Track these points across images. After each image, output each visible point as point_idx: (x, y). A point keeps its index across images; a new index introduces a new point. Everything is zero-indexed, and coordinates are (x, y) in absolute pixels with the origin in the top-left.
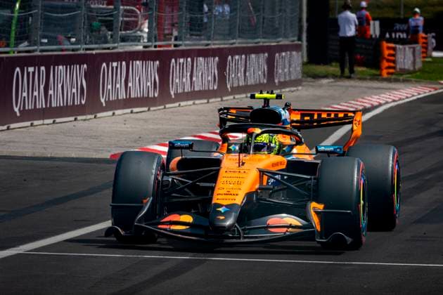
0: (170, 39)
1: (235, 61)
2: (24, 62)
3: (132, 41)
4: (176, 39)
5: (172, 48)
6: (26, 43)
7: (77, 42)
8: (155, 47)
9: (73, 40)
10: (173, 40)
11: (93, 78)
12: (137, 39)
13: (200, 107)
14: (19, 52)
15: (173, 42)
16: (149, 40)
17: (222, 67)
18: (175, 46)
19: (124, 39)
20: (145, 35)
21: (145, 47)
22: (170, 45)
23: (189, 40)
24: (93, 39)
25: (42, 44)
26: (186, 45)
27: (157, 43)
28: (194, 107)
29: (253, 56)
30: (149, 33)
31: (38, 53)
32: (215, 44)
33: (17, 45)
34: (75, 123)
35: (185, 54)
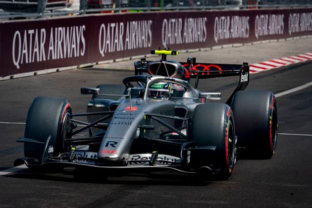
0: (255, 4)
1: (294, 17)
2: (169, 16)
3: (233, 4)
4: (259, 3)
5: (257, 9)
6: (170, 5)
7: (201, 5)
8: (247, 8)
9: (198, 3)
10: (257, 4)
11: (210, 26)
12: (236, 3)
13: (272, 44)
14: (166, 10)
15: (257, 5)
16: (243, 4)
17: (286, 20)
18: (259, 8)
19: (228, 3)
20: (241, 1)
21: (241, 8)
22: (255, 7)
23: (267, 4)
24: (210, 3)
25: (180, 5)
26: (265, 7)
27: (248, 6)
28: (269, 44)
29: (304, 14)
31: (178, 11)
32: (282, 7)
33: (164, 6)
34: (199, 53)
35: (264, 12)
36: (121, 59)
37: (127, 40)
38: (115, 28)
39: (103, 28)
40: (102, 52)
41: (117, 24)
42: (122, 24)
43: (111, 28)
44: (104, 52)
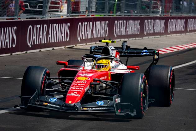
0: (169, 13)
1: (190, 21)
2: (118, 19)
3: (156, 13)
4: (171, 13)
5: (170, 16)
6: (119, 12)
7: (137, 13)
8: (164, 15)
10: (170, 13)
11: (142, 25)
12: (158, 12)
13: (178, 36)
14: (117, 15)
15: (170, 14)
16: (162, 13)
17: (186, 23)
18: (171, 15)
19: (153, 12)
20: (160, 11)
21: (160, 15)
22: (168, 15)
23: (175, 13)
25: (125, 13)
26: (174, 15)
27: (165, 14)
28: (176, 36)
30: (162, 10)
31: (123, 16)
33: (116, 13)
34: (135, 40)
35: (173, 18)
36: (90, 43)
37: (94, 32)
38: (87, 25)
39: (80, 25)
40: (79, 39)
41: (88, 23)
42: (91, 23)
43: (85, 25)
44: (80, 39)
